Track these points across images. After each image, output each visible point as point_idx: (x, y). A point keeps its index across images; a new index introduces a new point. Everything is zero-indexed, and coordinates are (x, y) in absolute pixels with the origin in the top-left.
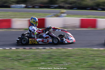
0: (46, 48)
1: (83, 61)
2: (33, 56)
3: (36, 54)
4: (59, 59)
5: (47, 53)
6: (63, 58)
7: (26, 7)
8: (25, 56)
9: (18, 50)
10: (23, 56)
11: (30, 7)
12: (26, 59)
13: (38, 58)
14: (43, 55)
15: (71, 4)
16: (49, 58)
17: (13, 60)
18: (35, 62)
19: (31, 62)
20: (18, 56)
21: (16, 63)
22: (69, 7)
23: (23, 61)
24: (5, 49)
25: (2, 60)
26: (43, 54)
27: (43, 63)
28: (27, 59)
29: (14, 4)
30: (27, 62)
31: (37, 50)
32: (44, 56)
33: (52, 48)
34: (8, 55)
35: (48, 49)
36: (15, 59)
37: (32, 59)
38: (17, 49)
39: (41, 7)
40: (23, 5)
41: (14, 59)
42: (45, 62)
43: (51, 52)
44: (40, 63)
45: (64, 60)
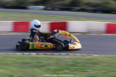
0: (69, 54)
3: (58, 60)
4: (84, 66)
5: (71, 60)
8: (47, 62)
9: (39, 56)
10: (44, 62)
12: (48, 66)
16: (73, 65)
18: (58, 70)
20: (38, 62)
21: (37, 70)
23: (45, 68)
24: (24, 54)
26: (67, 61)
27: (67, 71)
30: (48, 70)
31: (60, 57)
35: (72, 56)
36: (36, 66)
37: (54, 65)
38: (37, 54)
39: (62, 9)
42: (69, 70)
44: (63, 70)
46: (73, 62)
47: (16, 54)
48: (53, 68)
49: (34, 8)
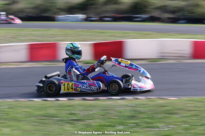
0: (126, 97)
1: (198, 123)
2: (102, 113)
3: (106, 109)
4: (152, 118)
5: (129, 108)
6: (160, 116)
7: (86, 20)
8: (86, 113)
10: (81, 113)
11: (93, 19)
12: (88, 120)
13: (110, 118)
14: (120, 112)
15: (173, 12)
16: (132, 117)
17: (62, 121)
18: (105, 126)
19: (96, 126)
20: (71, 114)
21: (68, 127)
22: (170, 18)
23: (82, 123)
24: (46, 100)
25: (39, 123)
26: (121, 109)
27: (121, 127)
28: (90, 119)
29: (62, 13)
30: (88, 126)
31: (109, 103)
32: (123, 114)
33: (137, 99)
34: (52, 111)
35: (131, 100)
36: (67, 120)
37: (99, 118)
38: (69, 100)
39: (115, 19)
40: (81, 16)
41: (65, 119)
42: (124, 125)
43: (136, 106)
44: (114, 126)
45: (161, 120)
46: (132, 111)
47: (33, 101)
48: (96, 123)
49: (68, 18)
